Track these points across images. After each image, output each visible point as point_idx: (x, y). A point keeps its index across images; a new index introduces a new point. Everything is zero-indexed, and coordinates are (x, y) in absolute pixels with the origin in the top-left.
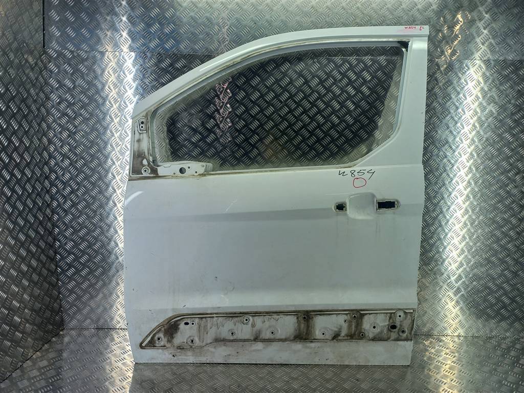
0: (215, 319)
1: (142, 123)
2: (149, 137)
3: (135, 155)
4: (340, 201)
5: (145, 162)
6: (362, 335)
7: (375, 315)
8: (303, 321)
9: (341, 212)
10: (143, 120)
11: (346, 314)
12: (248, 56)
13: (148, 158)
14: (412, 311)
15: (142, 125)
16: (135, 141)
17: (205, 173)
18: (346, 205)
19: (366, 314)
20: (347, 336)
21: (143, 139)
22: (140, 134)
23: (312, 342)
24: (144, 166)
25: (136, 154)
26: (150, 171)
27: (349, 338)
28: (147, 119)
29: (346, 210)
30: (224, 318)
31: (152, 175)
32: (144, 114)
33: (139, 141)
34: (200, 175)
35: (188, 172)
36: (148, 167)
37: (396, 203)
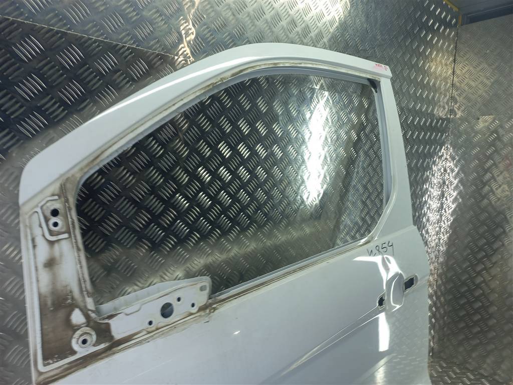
1: (55, 213)
2: (79, 249)
3: (46, 305)
5: (77, 317)
10: (57, 205)
12: (241, 71)
13: (82, 304)
15: (54, 220)
16: (40, 266)
17: (210, 301)
18: (384, 297)
21: (61, 256)
22: (52, 243)
24: (74, 328)
25: (49, 302)
26: (94, 337)
28: (67, 201)
31: (102, 346)
32: (56, 188)
33: (51, 264)
34: (201, 309)
35: (179, 310)
36: (88, 329)
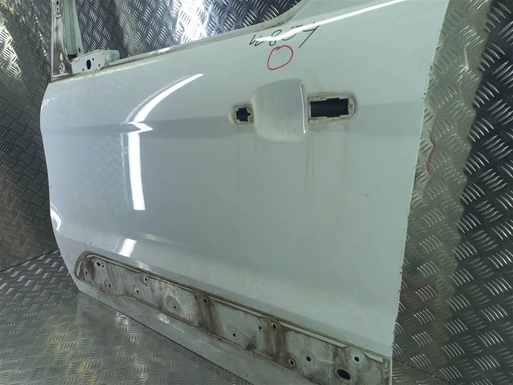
0: (118, 267)
1: (57, 3)
2: (63, 22)
4: (241, 101)
5: (61, 57)
6: (292, 363)
7: (306, 337)
8: (203, 305)
9: (243, 125)
11: (259, 318)
13: (63, 51)
14: (381, 361)
15: (58, 6)
17: (106, 65)
18: (251, 109)
19: (291, 330)
20: (267, 354)
22: (57, 19)
23: (220, 340)
24: (60, 62)
25: (56, 48)
26: (65, 69)
27: (270, 358)
29: (252, 121)
30: (125, 269)
31: (66, 74)
33: (57, 29)
35: (92, 66)
37: (351, 102)
